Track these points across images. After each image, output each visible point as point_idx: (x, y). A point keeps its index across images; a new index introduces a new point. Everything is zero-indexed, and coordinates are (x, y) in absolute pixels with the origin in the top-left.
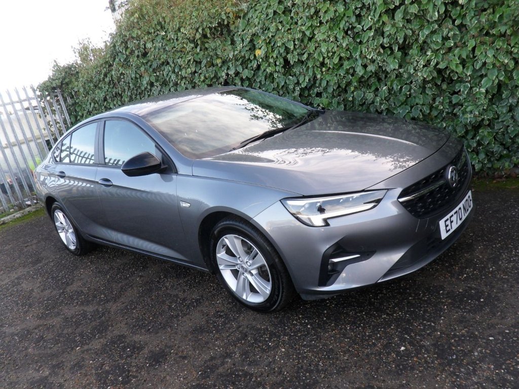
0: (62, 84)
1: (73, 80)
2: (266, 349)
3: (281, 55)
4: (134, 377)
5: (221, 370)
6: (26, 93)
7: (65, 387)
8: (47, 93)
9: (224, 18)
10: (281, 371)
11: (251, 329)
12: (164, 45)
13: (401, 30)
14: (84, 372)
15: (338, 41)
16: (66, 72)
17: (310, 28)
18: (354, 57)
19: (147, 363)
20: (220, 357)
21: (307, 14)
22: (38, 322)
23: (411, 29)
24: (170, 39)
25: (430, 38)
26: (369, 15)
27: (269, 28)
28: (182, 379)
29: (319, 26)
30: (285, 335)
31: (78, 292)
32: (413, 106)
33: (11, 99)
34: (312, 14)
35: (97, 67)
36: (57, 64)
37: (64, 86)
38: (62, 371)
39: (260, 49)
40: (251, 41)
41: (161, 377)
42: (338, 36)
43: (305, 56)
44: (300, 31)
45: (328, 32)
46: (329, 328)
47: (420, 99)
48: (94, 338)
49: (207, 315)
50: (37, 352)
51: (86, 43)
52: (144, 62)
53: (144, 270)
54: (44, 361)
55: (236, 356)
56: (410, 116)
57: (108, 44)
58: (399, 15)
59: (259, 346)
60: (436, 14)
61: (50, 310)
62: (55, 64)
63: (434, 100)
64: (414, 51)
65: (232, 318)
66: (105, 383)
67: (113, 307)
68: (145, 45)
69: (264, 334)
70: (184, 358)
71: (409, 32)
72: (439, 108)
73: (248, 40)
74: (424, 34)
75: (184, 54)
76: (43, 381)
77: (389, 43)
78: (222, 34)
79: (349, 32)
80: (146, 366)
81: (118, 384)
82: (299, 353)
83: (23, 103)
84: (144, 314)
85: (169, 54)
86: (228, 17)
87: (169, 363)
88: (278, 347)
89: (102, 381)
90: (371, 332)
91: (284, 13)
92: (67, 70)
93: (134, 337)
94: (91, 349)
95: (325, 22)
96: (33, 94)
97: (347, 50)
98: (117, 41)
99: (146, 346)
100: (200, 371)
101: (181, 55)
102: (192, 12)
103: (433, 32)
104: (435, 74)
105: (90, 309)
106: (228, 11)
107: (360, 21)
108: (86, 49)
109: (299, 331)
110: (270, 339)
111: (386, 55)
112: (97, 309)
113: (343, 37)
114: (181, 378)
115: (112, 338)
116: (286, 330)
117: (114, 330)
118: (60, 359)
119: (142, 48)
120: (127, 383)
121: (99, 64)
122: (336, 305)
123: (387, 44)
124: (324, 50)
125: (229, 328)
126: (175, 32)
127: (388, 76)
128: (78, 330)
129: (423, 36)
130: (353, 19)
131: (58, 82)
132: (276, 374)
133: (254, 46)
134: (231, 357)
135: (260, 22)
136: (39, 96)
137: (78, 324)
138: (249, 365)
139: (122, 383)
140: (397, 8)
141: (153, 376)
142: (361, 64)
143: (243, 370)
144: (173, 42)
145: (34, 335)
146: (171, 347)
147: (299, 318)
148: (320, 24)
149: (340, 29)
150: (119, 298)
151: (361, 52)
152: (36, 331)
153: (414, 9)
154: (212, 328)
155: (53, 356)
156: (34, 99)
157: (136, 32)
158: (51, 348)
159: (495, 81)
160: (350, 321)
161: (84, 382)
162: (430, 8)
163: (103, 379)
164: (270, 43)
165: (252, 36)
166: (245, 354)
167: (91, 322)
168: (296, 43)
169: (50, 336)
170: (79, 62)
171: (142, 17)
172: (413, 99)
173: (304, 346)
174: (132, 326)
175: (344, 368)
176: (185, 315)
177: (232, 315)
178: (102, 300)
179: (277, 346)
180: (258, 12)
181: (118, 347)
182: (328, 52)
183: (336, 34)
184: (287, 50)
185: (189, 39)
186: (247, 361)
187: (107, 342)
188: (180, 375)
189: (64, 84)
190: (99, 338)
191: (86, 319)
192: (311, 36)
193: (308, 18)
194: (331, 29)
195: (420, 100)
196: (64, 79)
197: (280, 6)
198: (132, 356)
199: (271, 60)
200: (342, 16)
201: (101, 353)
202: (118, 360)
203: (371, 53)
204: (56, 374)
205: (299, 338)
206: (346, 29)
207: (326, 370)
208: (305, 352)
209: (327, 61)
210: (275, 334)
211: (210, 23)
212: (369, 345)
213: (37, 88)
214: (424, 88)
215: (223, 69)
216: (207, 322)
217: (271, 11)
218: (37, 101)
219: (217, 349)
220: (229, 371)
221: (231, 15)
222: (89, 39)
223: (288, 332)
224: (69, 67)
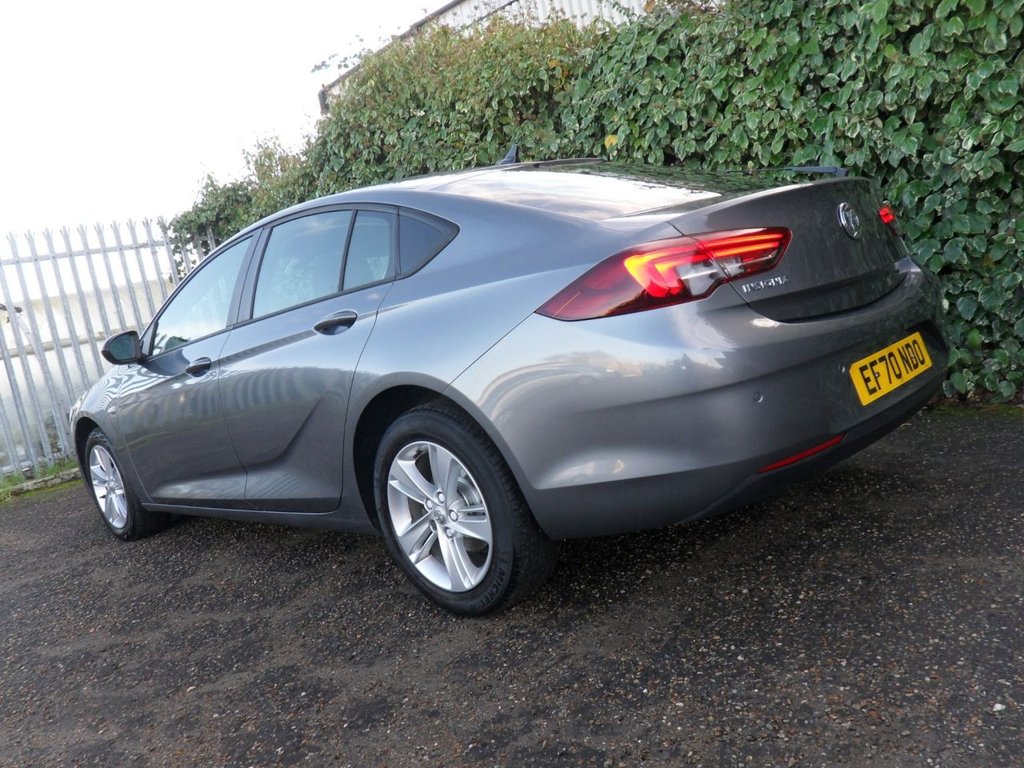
0: (218, 219)
1: (240, 211)
2: (637, 702)
3: (659, 143)
4: (312, 749)
5: (523, 741)
6: (149, 232)
7: (149, 764)
8: (189, 236)
9: (545, 78)
10: (677, 750)
11: (593, 662)
12: (420, 135)
13: (924, 73)
14: (198, 734)
15: (782, 108)
16: (228, 198)
17: (724, 83)
18: (818, 137)
19: (345, 722)
20: (521, 715)
21: (719, 55)
22: (113, 639)
23: (948, 72)
24: (433, 125)
25: (990, 88)
26: (852, 50)
27: (636, 91)
28: (426, 757)
29: (742, 80)
30: (680, 674)
31: (205, 588)
32: (947, 240)
33: (119, 241)
34: (729, 53)
35: (286, 186)
36: (212, 182)
37: (220, 223)
38: (148, 731)
39: (615, 132)
40: (598, 119)
41: (377, 751)
42: (783, 96)
43: (711, 141)
44: (702, 89)
45: (762, 89)
46: (791, 663)
47: (963, 224)
48: (228, 671)
49: (488, 634)
50: (98, 694)
51: (271, 145)
52: (379, 171)
53: (349, 553)
54: (111, 712)
55: (560, 715)
56: (940, 260)
57: (313, 141)
58: (919, 45)
59: (617, 696)
60: (1003, 37)
61: (141, 617)
62: (209, 182)
63: (995, 227)
64: (953, 117)
65: (548, 639)
66: (242, 758)
67: (276, 615)
68: (382, 140)
69: (628, 670)
70: (435, 714)
71: (944, 78)
72: (1007, 243)
73: (591, 117)
74: (977, 78)
75: (460, 152)
76: (105, 749)
77: (896, 103)
78: (536, 112)
79: (809, 87)
80: (342, 727)
81: (274, 762)
82: (722, 713)
83: (142, 250)
84: (344, 628)
85: (429, 151)
86: (552, 77)
87: (398, 723)
88: (665, 697)
89: (236, 755)
90: (905, 673)
91: (668, 59)
92: (230, 193)
93: (318, 671)
94: (218, 692)
95: (755, 70)
96: (162, 235)
97: (801, 126)
98: (330, 133)
99: (344, 689)
100: (471, 743)
101: (453, 153)
102: (479, 72)
103: (997, 76)
104: (1000, 167)
105: (225, 618)
106: (552, 64)
107: (832, 66)
108: (269, 156)
109: (717, 666)
110: (644, 682)
111: (891, 129)
112: (241, 619)
113: (795, 99)
114: (423, 755)
115: (268, 671)
116: (683, 663)
117: (273, 657)
118: (148, 708)
119: (377, 146)
120: (293, 761)
121: (291, 180)
122: (803, 617)
123: (891, 105)
124: (751, 125)
125: (542, 659)
126: (444, 110)
127: (890, 180)
128: (197, 655)
129: (974, 84)
130: (818, 60)
131: (211, 216)
132: (666, 755)
133: (603, 127)
134: (547, 717)
135: (618, 79)
136: (172, 241)
137: (195, 644)
138: (594, 733)
139: (282, 759)
140: (915, 30)
141: (358, 749)
142: (834, 153)
143: (580, 745)
144: (439, 130)
145: (99, 661)
146: (402, 693)
147: (714, 641)
148: (744, 75)
149: (787, 82)
150: (290, 598)
151: (835, 125)
152: (105, 655)
153: (955, 28)
154: (500, 657)
155: (132, 703)
156: (162, 244)
157: (367, 115)
158: (130, 687)
160: (847, 650)
161: (195, 755)
162: (991, 25)
163: (239, 750)
164: (635, 120)
165: (599, 107)
166: (583, 710)
167: (225, 641)
168: (694, 115)
169: (134, 664)
170: (254, 179)
171: (382, 86)
172: (948, 224)
173: (733, 697)
174: (314, 650)
175: (847, 747)
176: (437, 632)
177: (547, 634)
178: (254, 603)
179: (663, 697)
180: (613, 61)
181: (280, 688)
182: (761, 130)
183: (780, 93)
184: (674, 130)
185: (470, 123)
186: (588, 726)
187: (256, 678)
188: (421, 749)
189: (221, 219)
190: (239, 670)
191: (215, 635)
192: (724, 100)
193: (721, 64)
194: (767, 82)
195: (965, 224)
196: (223, 210)
197: (661, 47)
198: (309, 706)
199: (638, 155)
200: (795, 53)
201: (241, 700)
202: (278, 713)
203: (856, 127)
204: (135, 738)
205: (718, 682)
206: (801, 81)
207: (798, 750)
208: (737, 711)
209: (757, 148)
210: (656, 672)
211: (516, 90)
212: (905, 698)
213: (171, 224)
214: (972, 201)
216: (489, 646)
217: (641, 57)
218: (168, 249)
219: (514, 697)
220: (544, 743)
221: (558, 73)
222: (277, 139)
223: (689, 669)
224: (235, 189)
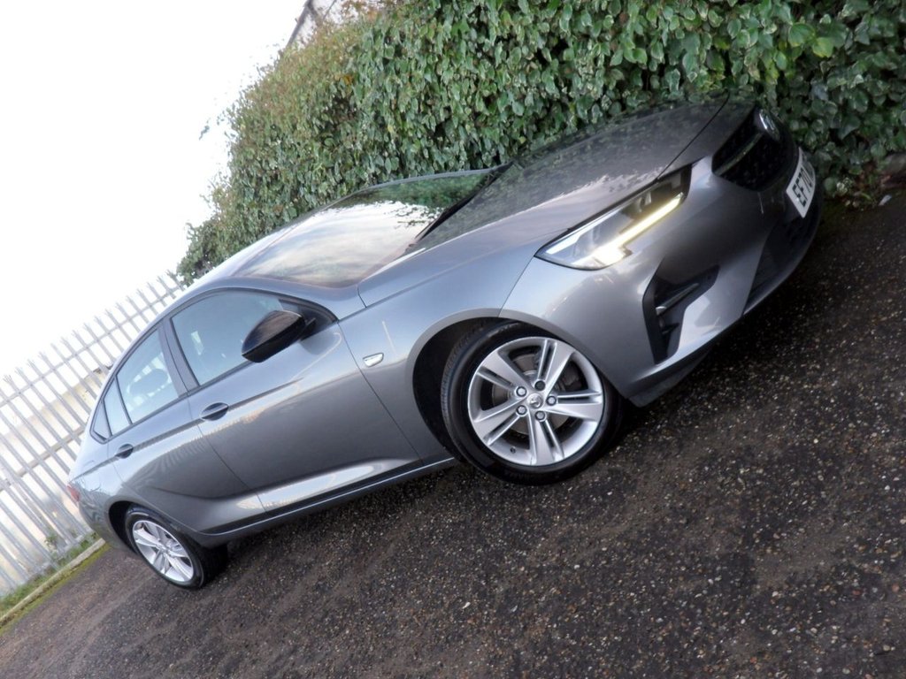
6: (165, 285)
9: (336, 91)
16: (206, 234)
17: (429, 69)
33: (126, 315)
36: (192, 227)
42: (468, 66)
43: (443, 114)
52: (278, 189)
62: (189, 227)
68: (269, 166)
74: (565, 22)
77: (531, 52)
79: (481, 54)
92: (206, 230)
96: (174, 282)
97: (490, 82)
106: (337, 78)
108: (218, 190)
113: (476, 65)
123: (529, 55)
129: (565, 27)
130: (474, 34)
131: (200, 253)
148: (438, 58)
159: (701, 56)
185: (312, 137)
192: (436, 81)
194: (454, 59)
196: (206, 245)
206: (474, 51)
211: (324, 105)
213: (177, 271)
215: (364, 166)
221: (343, 83)
224: (209, 225)
